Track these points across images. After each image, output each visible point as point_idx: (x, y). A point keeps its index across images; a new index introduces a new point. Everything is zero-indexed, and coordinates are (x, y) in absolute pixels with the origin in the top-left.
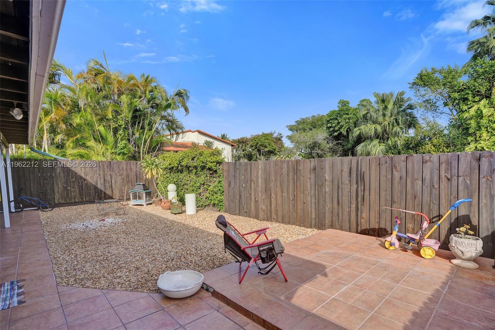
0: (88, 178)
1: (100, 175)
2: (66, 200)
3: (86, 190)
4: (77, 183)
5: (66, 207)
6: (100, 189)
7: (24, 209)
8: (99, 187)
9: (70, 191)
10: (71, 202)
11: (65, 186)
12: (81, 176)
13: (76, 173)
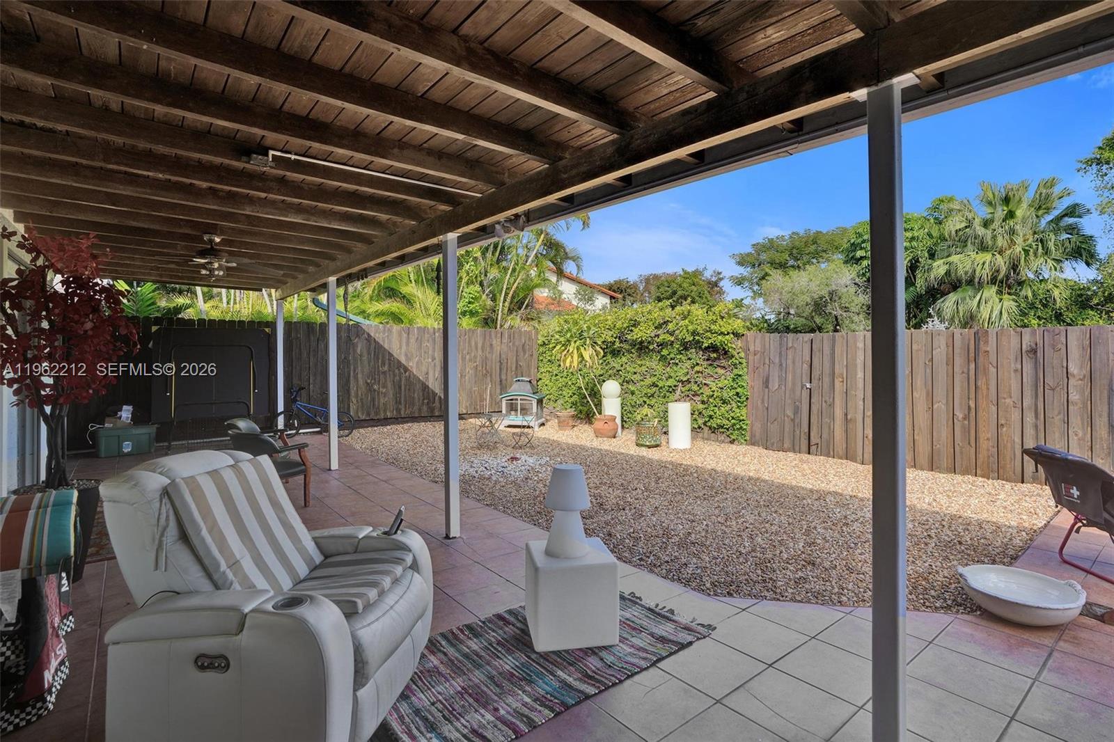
0: (412, 365)
1: (434, 359)
2: (368, 414)
3: (407, 391)
4: (392, 376)
5: (370, 429)
6: (432, 391)
7: (301, 431)
8: (430, 386)
9: (378, 393)
10: (378, 417)
11: (369, 381)
12: (399, 362)
13: (390, 355)
